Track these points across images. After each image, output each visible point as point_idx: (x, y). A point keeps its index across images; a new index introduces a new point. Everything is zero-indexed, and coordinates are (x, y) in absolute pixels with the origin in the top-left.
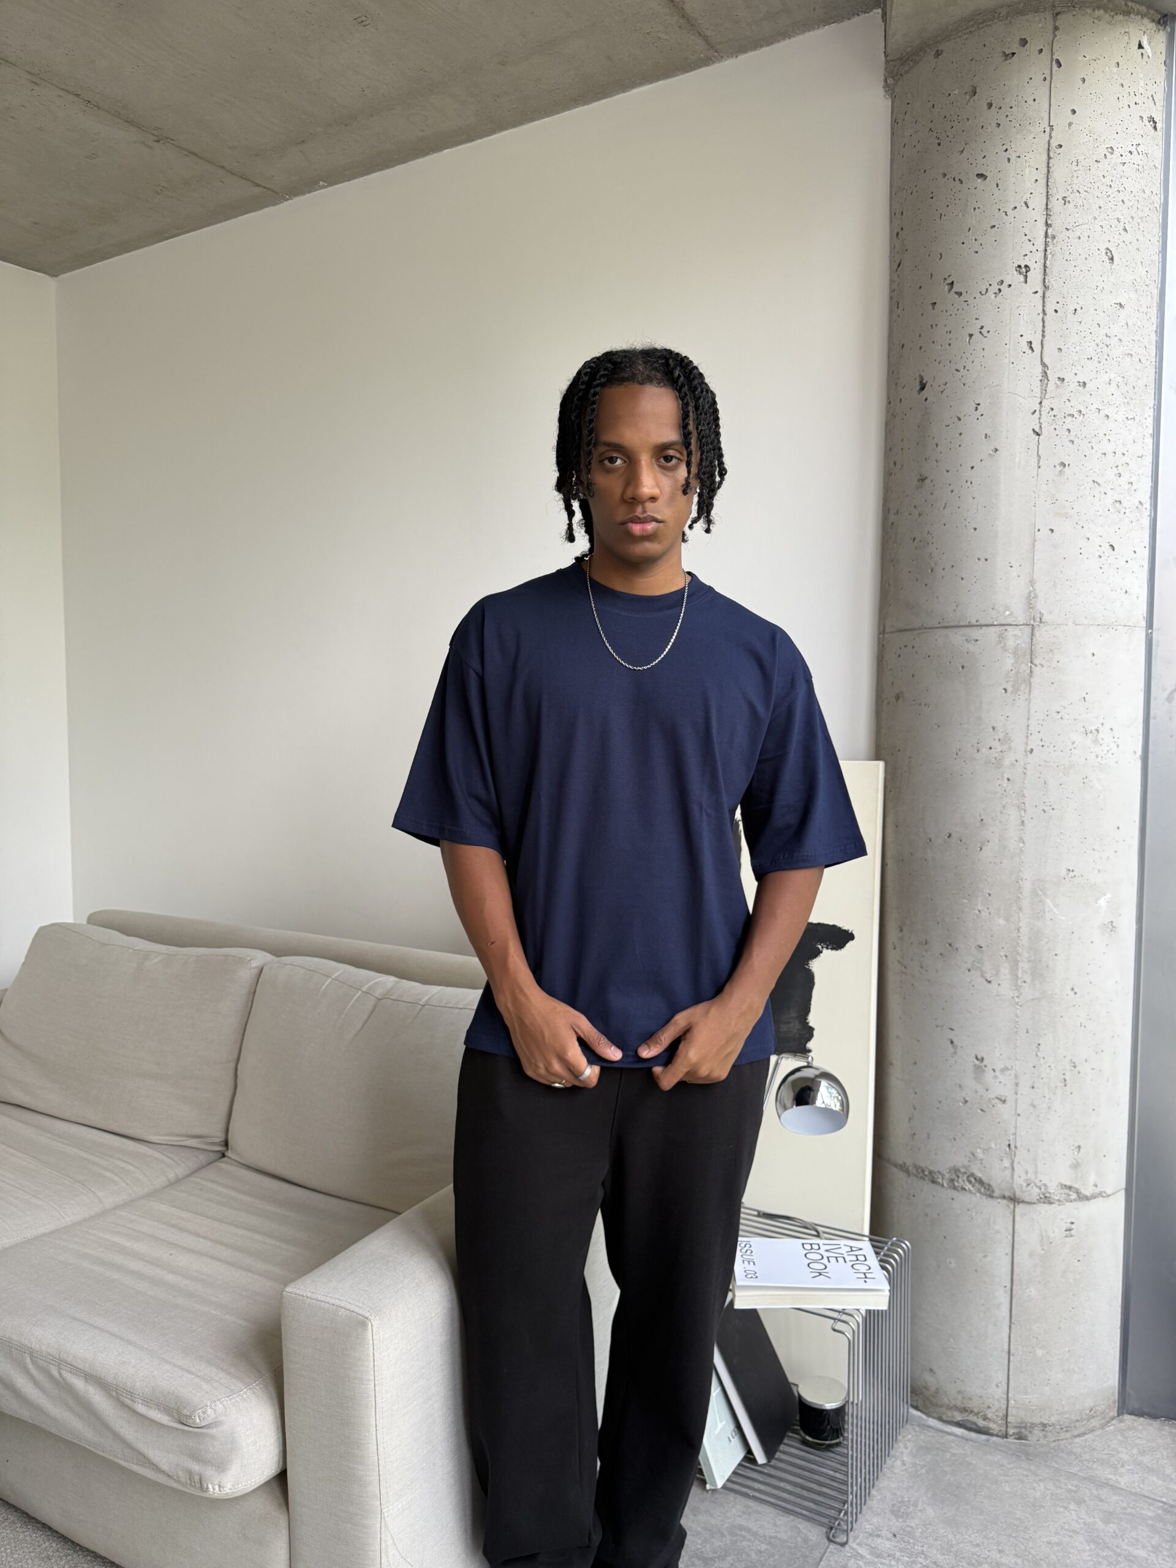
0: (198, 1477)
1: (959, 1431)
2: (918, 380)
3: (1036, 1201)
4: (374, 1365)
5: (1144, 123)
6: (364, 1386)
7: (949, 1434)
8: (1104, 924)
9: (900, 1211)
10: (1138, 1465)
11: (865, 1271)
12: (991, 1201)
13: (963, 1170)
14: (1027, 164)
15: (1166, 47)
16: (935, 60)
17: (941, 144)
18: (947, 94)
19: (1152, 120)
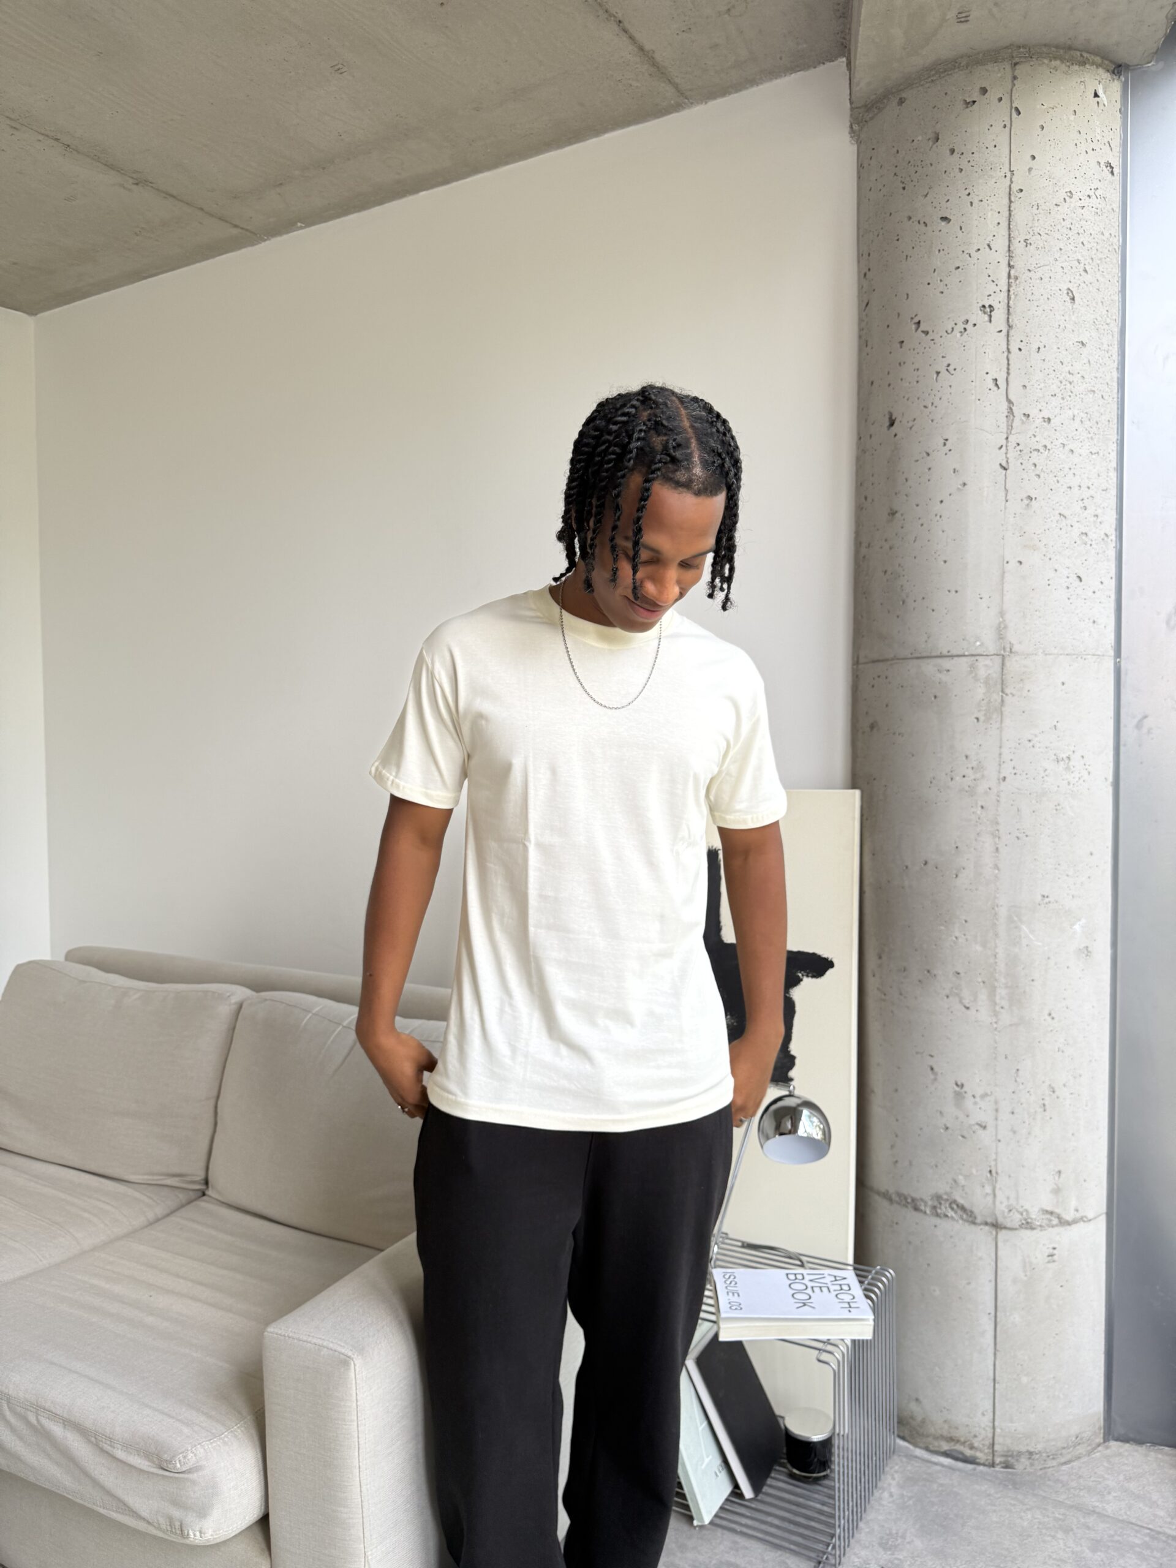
0: (179, 1524)
1: (947, 1461)
2: (887, 417)
4: (357, 1406)
5: (1101, 169)
6: (347, 1427)
7: (936, 1464)
8: (1080, 949)
9: (883, 1241)
10: (1125, 1491)
11: (849, 1301)
12: (973, 1227)
13: (945, 1197)
14: (989, 208)
15: (1121, 97)
16: (899, 107)
17: (906, 188)
18: (911, 141)
19: (1109, 165)
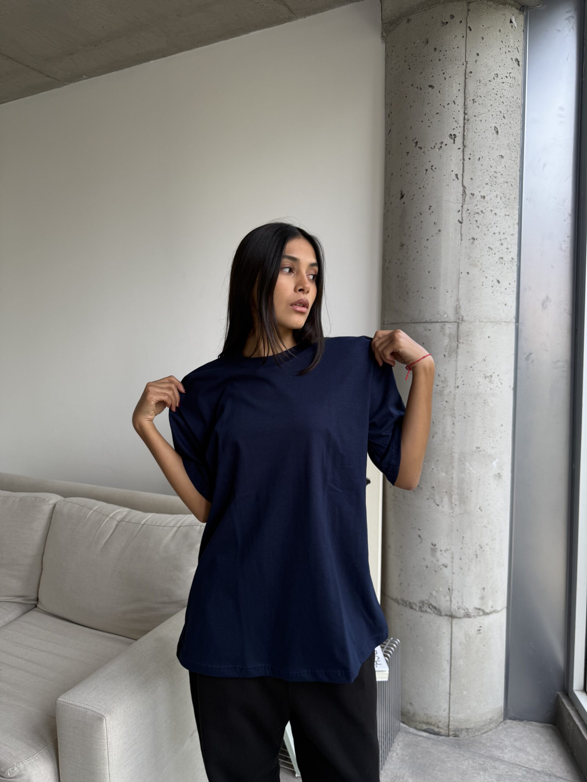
1: (425, 734)
2: (400, 193)
3: (462, 616)
4: (107, 741)
5: (513, 62)
6: (102, 753)
7: (420, 736)
8: (495, 475)
9: (394, 623)
10: (514, 747)
12: (440, 617)
13: (426, 602)
14: (454, 81)
15: (524, 23)
16: (408, 24)
17: (411, 69)
18: (413, 43)
19: (517, 60)
